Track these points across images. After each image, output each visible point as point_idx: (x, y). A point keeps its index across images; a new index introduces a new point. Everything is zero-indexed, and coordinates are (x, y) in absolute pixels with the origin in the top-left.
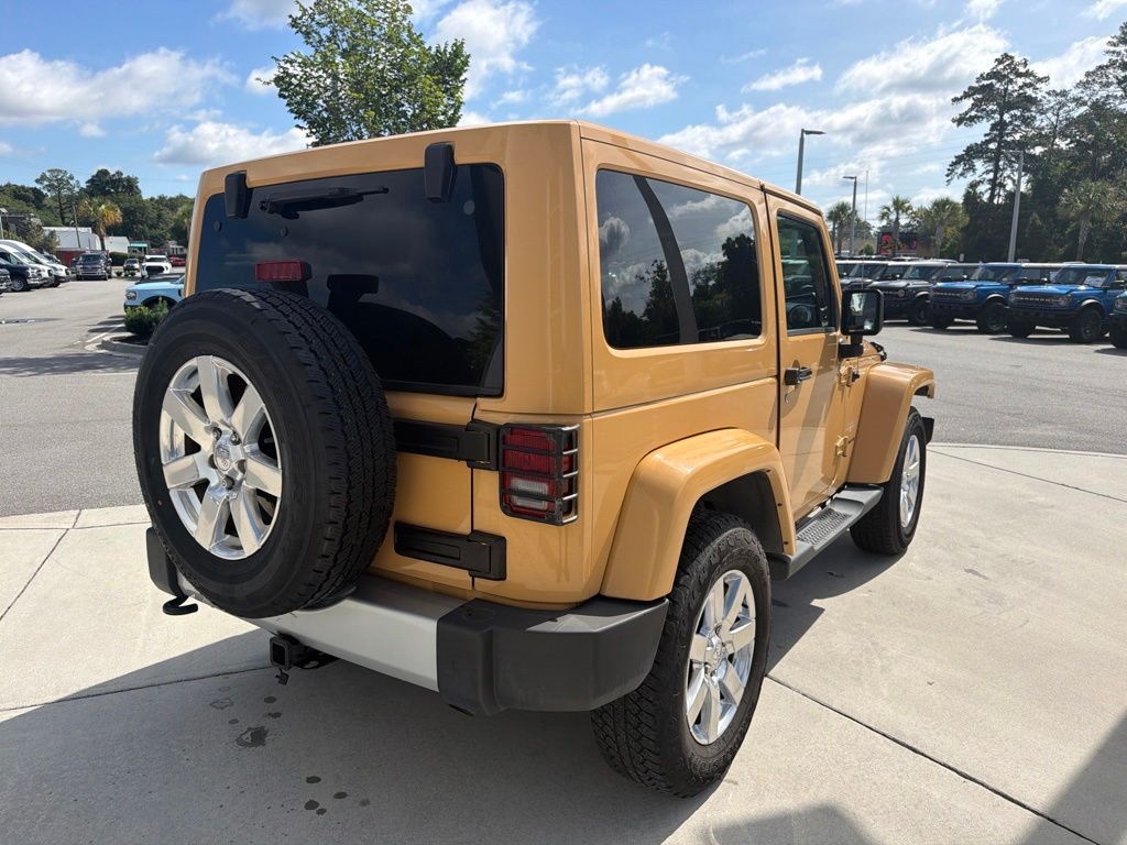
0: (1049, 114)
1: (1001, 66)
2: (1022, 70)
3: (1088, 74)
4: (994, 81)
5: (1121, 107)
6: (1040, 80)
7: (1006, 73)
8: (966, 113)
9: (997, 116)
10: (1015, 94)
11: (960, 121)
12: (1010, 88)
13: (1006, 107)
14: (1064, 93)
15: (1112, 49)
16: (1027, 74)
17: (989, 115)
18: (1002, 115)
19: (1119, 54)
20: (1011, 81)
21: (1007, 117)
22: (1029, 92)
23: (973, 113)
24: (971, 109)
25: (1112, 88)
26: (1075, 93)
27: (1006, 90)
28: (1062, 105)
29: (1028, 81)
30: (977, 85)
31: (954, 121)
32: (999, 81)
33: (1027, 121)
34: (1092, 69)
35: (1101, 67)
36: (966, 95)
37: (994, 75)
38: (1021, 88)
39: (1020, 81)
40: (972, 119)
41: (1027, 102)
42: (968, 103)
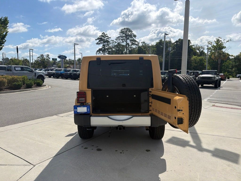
0: (111, 44)
1: (103, 35)
2: (106, 36)
3: (117, 38)
4: (102, 37)
5: (122, 44)
6: (109, 38)
7: (104, 36)
8: (98, 42)
9: (103, 43)
10: (106, 40)
11: (97, 44)
12: (105, 39)
13: (104, 42)
14: (113, 41)
15: (120, 34)
16: (107, 36)
17: (102, 43)
18: (104, 44)
19: (121, 35)
20: (105, 37)
21: (105, 44)
22: (108, 40)
23: (99, 43)
24: (99, 42)
25: (120, 40)
26: (115, 41)
27: (104, 39)
28: (113, 43)
29: (107, 38)
30: (99, 37)
32: (103, 37)
33: (108, 45)
36: (98, 39)
37: (102, 36)
38: (107, 39)
39: (106, 38)
40: (99, 44)
41: (108, 42)
42: (98, 41)
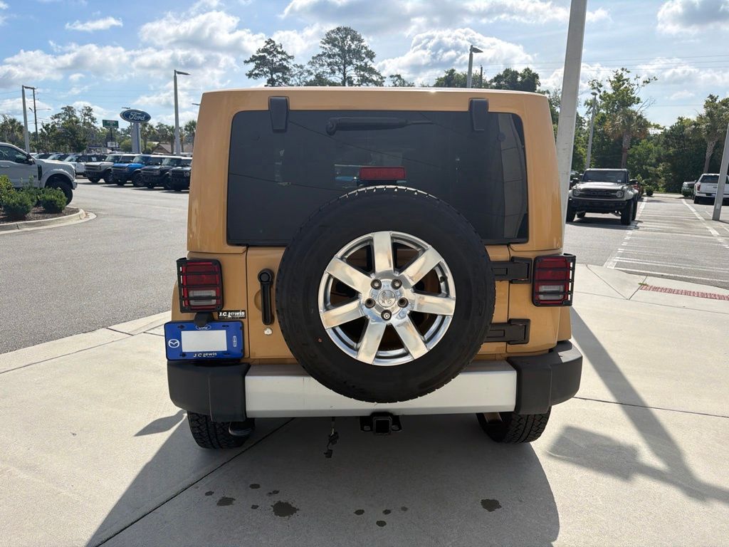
0: (296, 78)
1: (268, 46)
2: (279, 50)
3: (313, 58)
4: (266, 54)
5: (329, 79)
6: (289, 57)
7: (272, 50)
8: (253, 71)
9: (269, 75)
10: (278, 64)
11: (250, 75)
12: (275, 60)
13: (273, 71)
14: (301, 67)
15: (323, 45)
16: (283, 53)
17: (265, 74)
18: (272, 75)
19: (326, 49)
20: (275, 56)
21: (274, 76)
22: (285, 63)
23: (257, 72)
24: (255, 69)
25: (325, 67)
26: (307, 67)
27: (273, 60)
28: (302, 74)
29: (283, 57)
30: (257, 55)
31: (246, 75)
32: (269, 54)
33: (286, 81)
34: (315, 56)
35: (319, 55)
36: (252, 60)
37: (265, 50)
38: (280, 60)
39: (280, 56)
40: (256, 75)
41: (284, 69)
42: (252, 65)
